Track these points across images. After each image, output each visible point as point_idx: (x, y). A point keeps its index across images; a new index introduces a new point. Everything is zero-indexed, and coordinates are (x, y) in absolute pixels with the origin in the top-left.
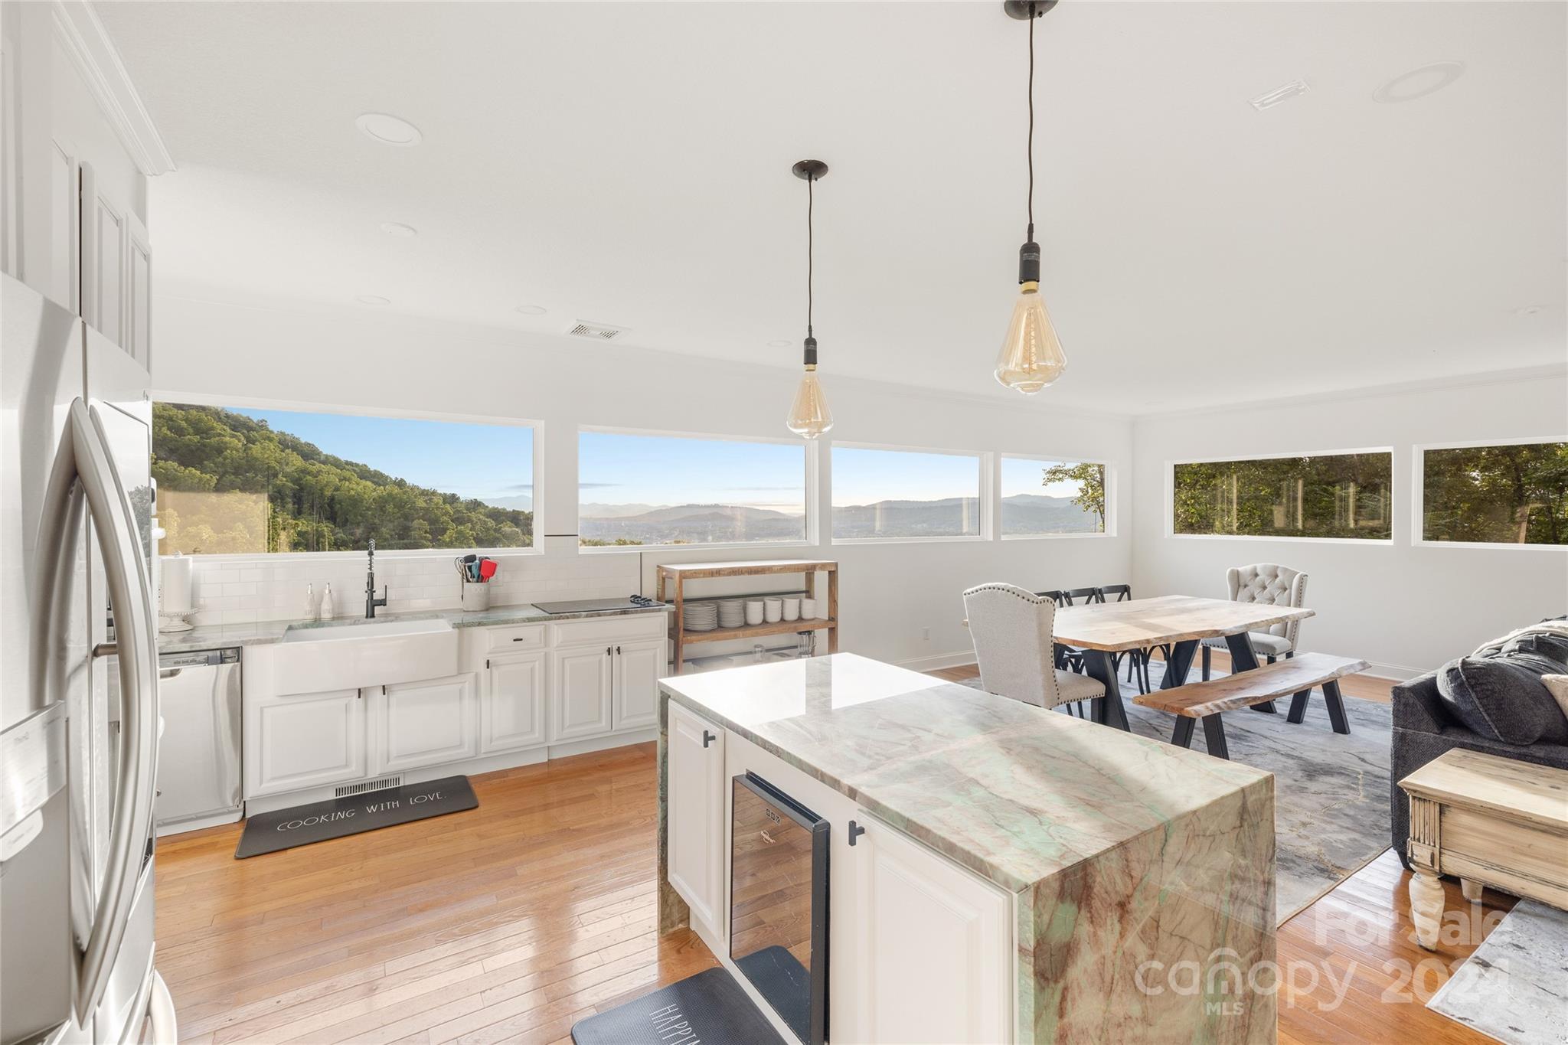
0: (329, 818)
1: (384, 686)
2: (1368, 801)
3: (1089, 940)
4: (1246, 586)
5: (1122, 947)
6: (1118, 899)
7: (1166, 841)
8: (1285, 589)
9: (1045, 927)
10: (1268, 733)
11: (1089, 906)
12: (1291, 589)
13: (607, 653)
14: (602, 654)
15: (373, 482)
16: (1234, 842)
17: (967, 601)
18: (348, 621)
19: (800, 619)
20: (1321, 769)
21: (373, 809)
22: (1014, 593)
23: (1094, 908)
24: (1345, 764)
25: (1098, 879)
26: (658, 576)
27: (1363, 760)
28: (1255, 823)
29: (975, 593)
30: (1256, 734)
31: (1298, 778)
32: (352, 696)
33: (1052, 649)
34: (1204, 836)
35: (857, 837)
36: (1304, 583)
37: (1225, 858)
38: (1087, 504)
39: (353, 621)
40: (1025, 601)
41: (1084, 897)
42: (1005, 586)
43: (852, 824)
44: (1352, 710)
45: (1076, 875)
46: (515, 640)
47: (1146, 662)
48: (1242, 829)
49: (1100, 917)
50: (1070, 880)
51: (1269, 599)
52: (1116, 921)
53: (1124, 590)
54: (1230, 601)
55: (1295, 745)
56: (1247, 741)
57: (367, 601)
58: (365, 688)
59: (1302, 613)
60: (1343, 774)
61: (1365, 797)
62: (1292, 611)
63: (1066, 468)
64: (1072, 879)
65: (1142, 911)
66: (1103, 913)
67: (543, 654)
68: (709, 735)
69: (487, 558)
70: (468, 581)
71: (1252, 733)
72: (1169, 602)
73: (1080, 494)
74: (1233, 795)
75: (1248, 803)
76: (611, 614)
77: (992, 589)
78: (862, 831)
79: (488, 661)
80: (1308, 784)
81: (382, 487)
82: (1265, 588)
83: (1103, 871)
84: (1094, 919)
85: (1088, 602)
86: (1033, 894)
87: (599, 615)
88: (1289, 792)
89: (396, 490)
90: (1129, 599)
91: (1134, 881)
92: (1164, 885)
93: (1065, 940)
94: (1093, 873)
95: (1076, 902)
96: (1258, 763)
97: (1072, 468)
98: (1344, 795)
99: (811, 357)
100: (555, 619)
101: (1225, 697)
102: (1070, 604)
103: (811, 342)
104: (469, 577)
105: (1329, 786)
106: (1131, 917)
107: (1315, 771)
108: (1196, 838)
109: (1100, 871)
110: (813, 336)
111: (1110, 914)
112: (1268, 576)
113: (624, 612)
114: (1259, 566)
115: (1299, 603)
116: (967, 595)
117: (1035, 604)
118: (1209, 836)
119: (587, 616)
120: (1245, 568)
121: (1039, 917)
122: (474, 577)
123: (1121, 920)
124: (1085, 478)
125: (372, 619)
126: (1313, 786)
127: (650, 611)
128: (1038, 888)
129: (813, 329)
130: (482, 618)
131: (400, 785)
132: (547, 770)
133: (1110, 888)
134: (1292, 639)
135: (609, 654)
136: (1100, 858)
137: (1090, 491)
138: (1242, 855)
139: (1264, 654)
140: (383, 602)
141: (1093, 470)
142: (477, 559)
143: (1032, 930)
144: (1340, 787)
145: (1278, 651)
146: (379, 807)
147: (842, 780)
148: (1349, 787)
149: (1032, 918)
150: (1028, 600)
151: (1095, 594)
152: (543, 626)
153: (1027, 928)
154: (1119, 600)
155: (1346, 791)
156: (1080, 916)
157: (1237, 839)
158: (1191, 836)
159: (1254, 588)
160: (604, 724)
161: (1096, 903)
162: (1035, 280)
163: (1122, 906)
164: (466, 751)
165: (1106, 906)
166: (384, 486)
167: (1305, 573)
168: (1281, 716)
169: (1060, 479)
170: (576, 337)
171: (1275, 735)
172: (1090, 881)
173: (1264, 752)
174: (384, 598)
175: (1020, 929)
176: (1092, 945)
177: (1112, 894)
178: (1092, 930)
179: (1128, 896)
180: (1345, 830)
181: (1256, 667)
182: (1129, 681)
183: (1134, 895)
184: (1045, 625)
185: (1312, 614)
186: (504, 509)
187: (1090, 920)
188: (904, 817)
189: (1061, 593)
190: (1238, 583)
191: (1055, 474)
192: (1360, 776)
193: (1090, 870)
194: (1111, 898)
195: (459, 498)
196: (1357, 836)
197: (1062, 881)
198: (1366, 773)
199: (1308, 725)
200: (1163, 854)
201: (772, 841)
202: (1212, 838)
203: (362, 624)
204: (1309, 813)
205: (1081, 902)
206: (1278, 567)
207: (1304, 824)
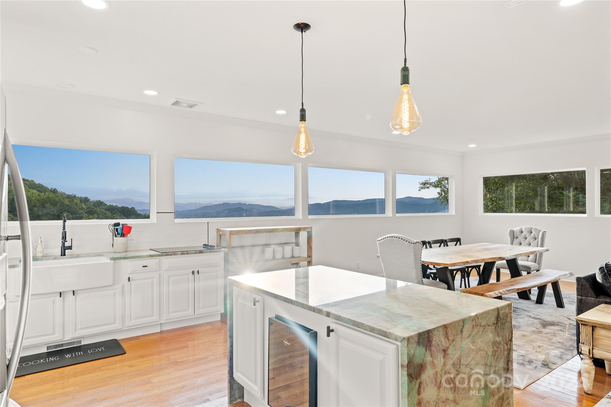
0: (46, 360)
1: (74, 291)
2: (569, 336)
3: (431, 364)
4: (517, 238)
5: (445, 369)
6: (443, 348)
7: (464, 326)
8: (536, 239)
9: (412, 356)
10: (526, 309)
11: (430, 350)
12: (538, 238)
13: (192, 274)
14: (189, 274)
15: (38, 190)
16: (494, 330)
17: (379, 244)
18: (52, 257)
19: (293, 257)
20: (550, 323)
21: (68, 356)
22: (402, 239)
23: (432, 350)
24: (561, 321)
25: (434, 339)
26: (217, 235)
27: (569, 319)
28: (503, 323)
29: (383, 240)
30: (521, 309)
31: (538, 328)
32: (57, 296)
33: (421, 267)
34: (480, 326)
35: (330, 333)
36: (544, 236)
37: (490, 336)
38: (442, 201)
39: (54, 257)
40: (407, 243)
41: (428, 345)
42: (398, 236)
43: (328, 328)
44: (567, 297)
45: (424, 336)
46: (143, 267)
47: (468, 276)
48: (497, 325)
49: (435, 355)
50: (422, 338)
51: (528, 244)
52: (442, 357)
53: (457, 241)
54: (510, 245)
55: (539, 313)
56: (516, 312)
57: (62, 247)
58: (63, 292)
59: (543, 250)
60: (559, 325)
61: (568, 334)
62: (539, 249)
63: (431, 182)
64: (423, 337)
65: (453, 355)
66: (436, 353)
67: (159, 274)
68: (256, 300)
69: (126, 224)
70: (116, 236)
71: (519, 309)
72: (479, 246)
73: (438, 196)
74: (493, 310)
75: (500, 313)
76: (194, 253)
77: (391, 238)
78: (333, 331)
79: (129, 278)
80: (543, 330)
81: (43, 193)
82: (526, 238)
83: (436, 335)
84: (432, 355)
85: (440, 246)
86: (406, 341)
87: (188, 254)
88: (534, 333)
89: (52, 195)
90: (460, 244)
91: (450, 341)
92: (462, 345)
93: (421, 362)
94: (432, 336)
95: (425, 347)
96: (520, 322)
97: (434, 181)
98: (559, 334)
99: (303, 118)
100: (165, 256)
101: (504, 289)
102: (431, 247)
103: (303, 111)
104: (117, 234)
105: (553, 330)
106: (448, 357)
107: (547, 324)
108: (477, 326)
109: (435, 335)
110: (304, 108)
111: (439, 354)
112: (528, 232)
113: (201, 252)
114: (524, 228)
115: (542, 246)
116: (379, 241)
117: (412, 244)
118: (483, 326)
119: (181, 254)
120: (516, 229)
121: (409, 351)
122: (119, 234)
123: (444, 357)
124: (441, 187)
125: (65, 257)
126: (545, 331)
127: (214, 252)
128: (409, 339)
129: (304, 104)
130: (124, 255)
131: (82, 344)
132: (160, 336)
133: (439, 343)
134: (539, 264)
135: (193, 274)
136: (435, 330)
137: (443, 194)
138: (497, 336)
139: (525, 271)
140: (70, 248)
141: (445, 183)
142: (121, 225)
143: (406, 357)
144: (557, 331)
145: (532, 270)
146: (72, 355)
147: (323, 309)
148: (561, 330)
149: (406, 352)
150: (409, 242)
151: (443, 242)
152: (158, 259)
153: (404, 356)
154: (456, 245)
155: (560, 332)
156: (426, 353)
157: (495, 329)
158: (474, 325)
159: (521, 239)
160: (190, 311)
161: (433, 349)
162: (407, 83)
163: (445, 351)
164: (117, 326)
165: (437, 350)
166: (45, 192)
167: (545, 231)
168: (533, 301)
169: (427, 188)
170: (174, 107)
171: (530, 309)
172: (431, 339)
173: (524, 317)
174: (71, 245)
175: (401, 357)
176: (432, 366)
177: (440, 346)
178: (431, 359)
179: (447, 348)
180: (557, 348)
181: (521, 276)
182: (461, 287)
183: (450, 347)
184: (418, 255)
185: (548, 250)
186: (116, 206)
187: (431, 355)
188: (352, 320)
189: (426, 241)
190: (513, 236)
191: (425, 185)
192: (567, 326)
193: (431, 334)
194: (440, 347)
195: (89, 200)
196: (563, 350)
197: (419, 337)
198: (570, 324)
199: (545, 305)
200: (462, 331)
201: (289, 344)
202: (484, 327)
203: (59, 259)
204: (542, 342)
205: (427, 348)
206: (532, 228)
207: (539, 347)
